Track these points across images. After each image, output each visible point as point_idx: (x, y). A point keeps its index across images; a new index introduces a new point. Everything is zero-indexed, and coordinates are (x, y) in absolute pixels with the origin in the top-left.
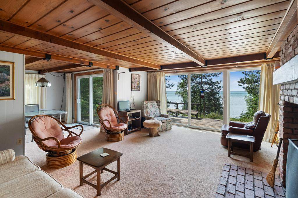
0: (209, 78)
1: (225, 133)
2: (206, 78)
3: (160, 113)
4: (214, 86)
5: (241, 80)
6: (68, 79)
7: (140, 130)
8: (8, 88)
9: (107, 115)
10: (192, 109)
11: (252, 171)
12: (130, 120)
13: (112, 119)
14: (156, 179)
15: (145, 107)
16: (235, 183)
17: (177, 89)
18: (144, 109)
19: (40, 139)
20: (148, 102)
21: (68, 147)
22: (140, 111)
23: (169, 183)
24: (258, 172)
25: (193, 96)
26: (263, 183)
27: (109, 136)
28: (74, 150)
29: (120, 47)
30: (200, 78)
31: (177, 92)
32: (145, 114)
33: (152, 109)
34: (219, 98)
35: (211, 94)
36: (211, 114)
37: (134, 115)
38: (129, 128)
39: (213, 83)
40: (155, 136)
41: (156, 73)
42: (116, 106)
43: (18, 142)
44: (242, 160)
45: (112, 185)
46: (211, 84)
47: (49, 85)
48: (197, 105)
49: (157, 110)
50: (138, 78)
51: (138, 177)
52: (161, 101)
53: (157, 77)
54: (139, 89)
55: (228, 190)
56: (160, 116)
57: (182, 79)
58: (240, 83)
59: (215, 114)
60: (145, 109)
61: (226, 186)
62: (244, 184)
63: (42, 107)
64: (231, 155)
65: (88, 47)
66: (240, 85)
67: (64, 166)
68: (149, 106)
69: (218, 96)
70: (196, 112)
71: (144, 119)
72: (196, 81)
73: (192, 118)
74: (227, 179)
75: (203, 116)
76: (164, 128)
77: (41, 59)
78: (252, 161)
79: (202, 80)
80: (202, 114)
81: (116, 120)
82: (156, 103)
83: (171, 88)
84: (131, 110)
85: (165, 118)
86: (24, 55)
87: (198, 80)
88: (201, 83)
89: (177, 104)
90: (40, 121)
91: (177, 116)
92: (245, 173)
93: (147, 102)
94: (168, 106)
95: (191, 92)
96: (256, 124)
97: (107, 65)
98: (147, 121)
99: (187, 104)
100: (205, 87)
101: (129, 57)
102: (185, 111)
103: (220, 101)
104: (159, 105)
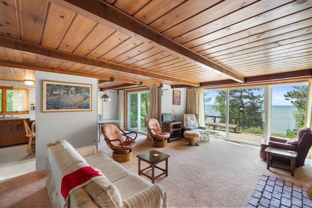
0: (250, 92)
1: (264, 147)
2: (246, 92)
3: (199, 125)
4: (255, 100)
5: (288, 93)
6: (121, 95)
7: (180, 139)
8: (88, 103)
9: (153, 125)
10: (230, 123)
11: (292, 183)
12: (172, 130)
13: (157, 129)
14: (197, 179)
15: (185, 120)
16: (272, 191)
17: (215, 103)
19: (109, 140)
21: (127, 147)
22: (180, 123)
23: (209, 183)
24: (298, 185)
25: (231, 110)
26: (302, 195)
27: (155, 142)
28: (131, 151)
29: (167, 71)
30: (239, 92)
31: (214, 106)
32: (185, 126)
33: (192, 121)
34: (261, 112)
35: (252, 109)
36: (252, 128)
37: (175, 126)
38: (171, 137)
39: (255, 97)
40: (194, 146)
41: (195, 89)
42: (160, 117)
43: (94, 141)
44: (281, 173)
45: (162, 179)
46: (253, 98)
47: (110, 100)
48: (236, 119)
49: (196, 123)
50: (178, 94)
51: (182, 176)
52: (199, 114)
53: (196, 93)
54: (179, 103)
55: (263, 195)
56: (199, 128)
57: (220, 93)
58: (287, 97)
59: (255, 129)
61: (262, 192)
62: (282, 193)
63: (103, 117)
64: (270, 168)
65: (143, 72)
66: (287, 99)
67: (125, 162)
68: (188, 119)
69: (260, 110)
70: (234, 126)
71: (184, 130)
72: (235, 95)
73: (230, 132)
74: (264, 187)
75: (242, 130)
76: (202, 139)
77: (107, 81)
78: (293, 175)
79: (241, 94)
80: (241, 128)
81: (160, 129)
82: (195, 116)
83: (208, 102)
84: (172, 121)
85: (204, 130)
86: (98, 79)
87: (238, 94)
88: (240, 97)
89: (215, 117)
90: (108, 127)
91: (214, 129)
92: (284, 184)
93: (187, 115)
94: (205, 119)
95: (230, 106)
96: (299, 140)
97: (153, 83)
98: (186, 132)
99: (225, 118)
100: (245, 101)
101: (174, 77)
102: (222, 124)
103: (262, 116)
104: (198, 118)
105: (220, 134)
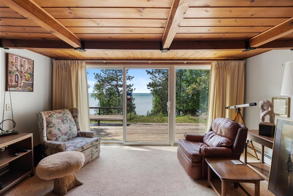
2: (121, 81)
3: (78, 130)
5: (150, 84)
15: (45, 124)
17: (94, 91)
18: (43, 129)
20: (52, 112)
22: (31, 135)
30: (116, 81)
31: (93, 94)
32: (45, 139)
33: (63, 125)
40: (69, 190)
49: (72, 126)
50: (27, 66)
52: (79, 109)
53: (72, 68)
56: (78, 136)
57: (99, 81)
58: (149, 86)
60: (45, 128)
66: (148, 88)
68: (55, 121)
72: (112, 84)
76: (87, 159)
79: (117, 83)
82: (70, 113)
87: (114, 83)
88: (117, 86)
91: (99, 125)
93: (50, 113)
100: (120, 89)
103: (133, 102)
104: (76, 117)
105: (108, 131)
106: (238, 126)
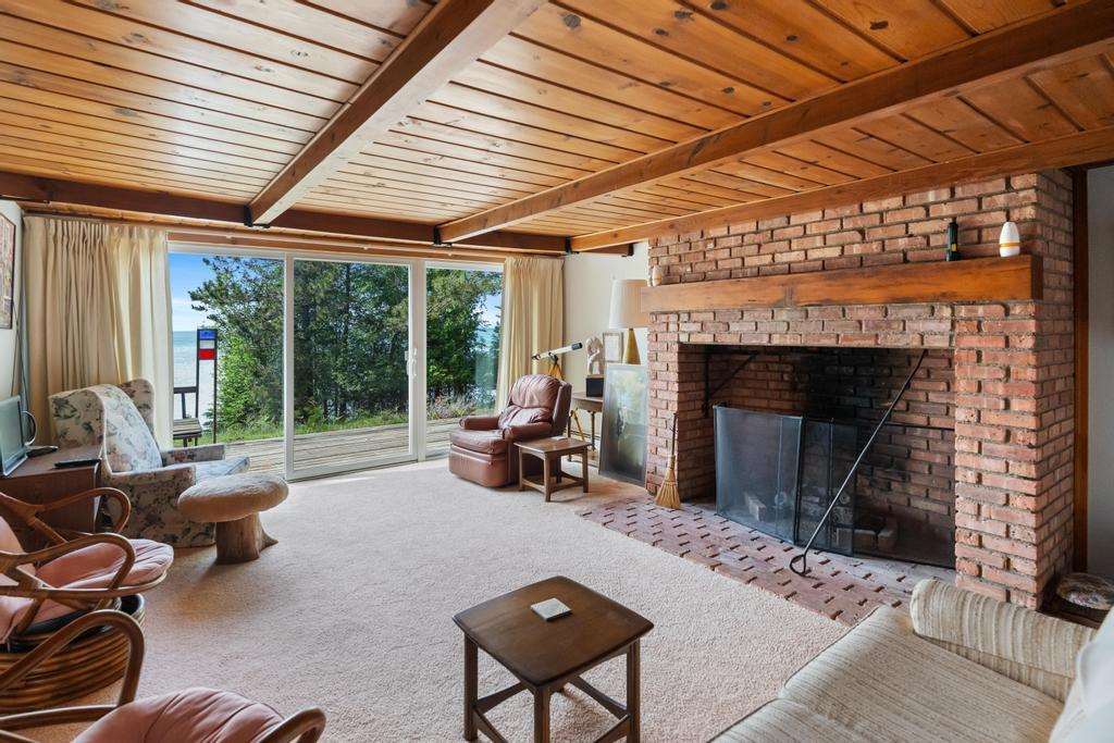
3: (157, 446)
32: (109, 467)
41: (107, 227)
49: (148, 434)
53: (114, 250)
54: (8, 317)
68: (112, 418)
82: (127, 396)
84: (33, 455)
106: (558, 384)
